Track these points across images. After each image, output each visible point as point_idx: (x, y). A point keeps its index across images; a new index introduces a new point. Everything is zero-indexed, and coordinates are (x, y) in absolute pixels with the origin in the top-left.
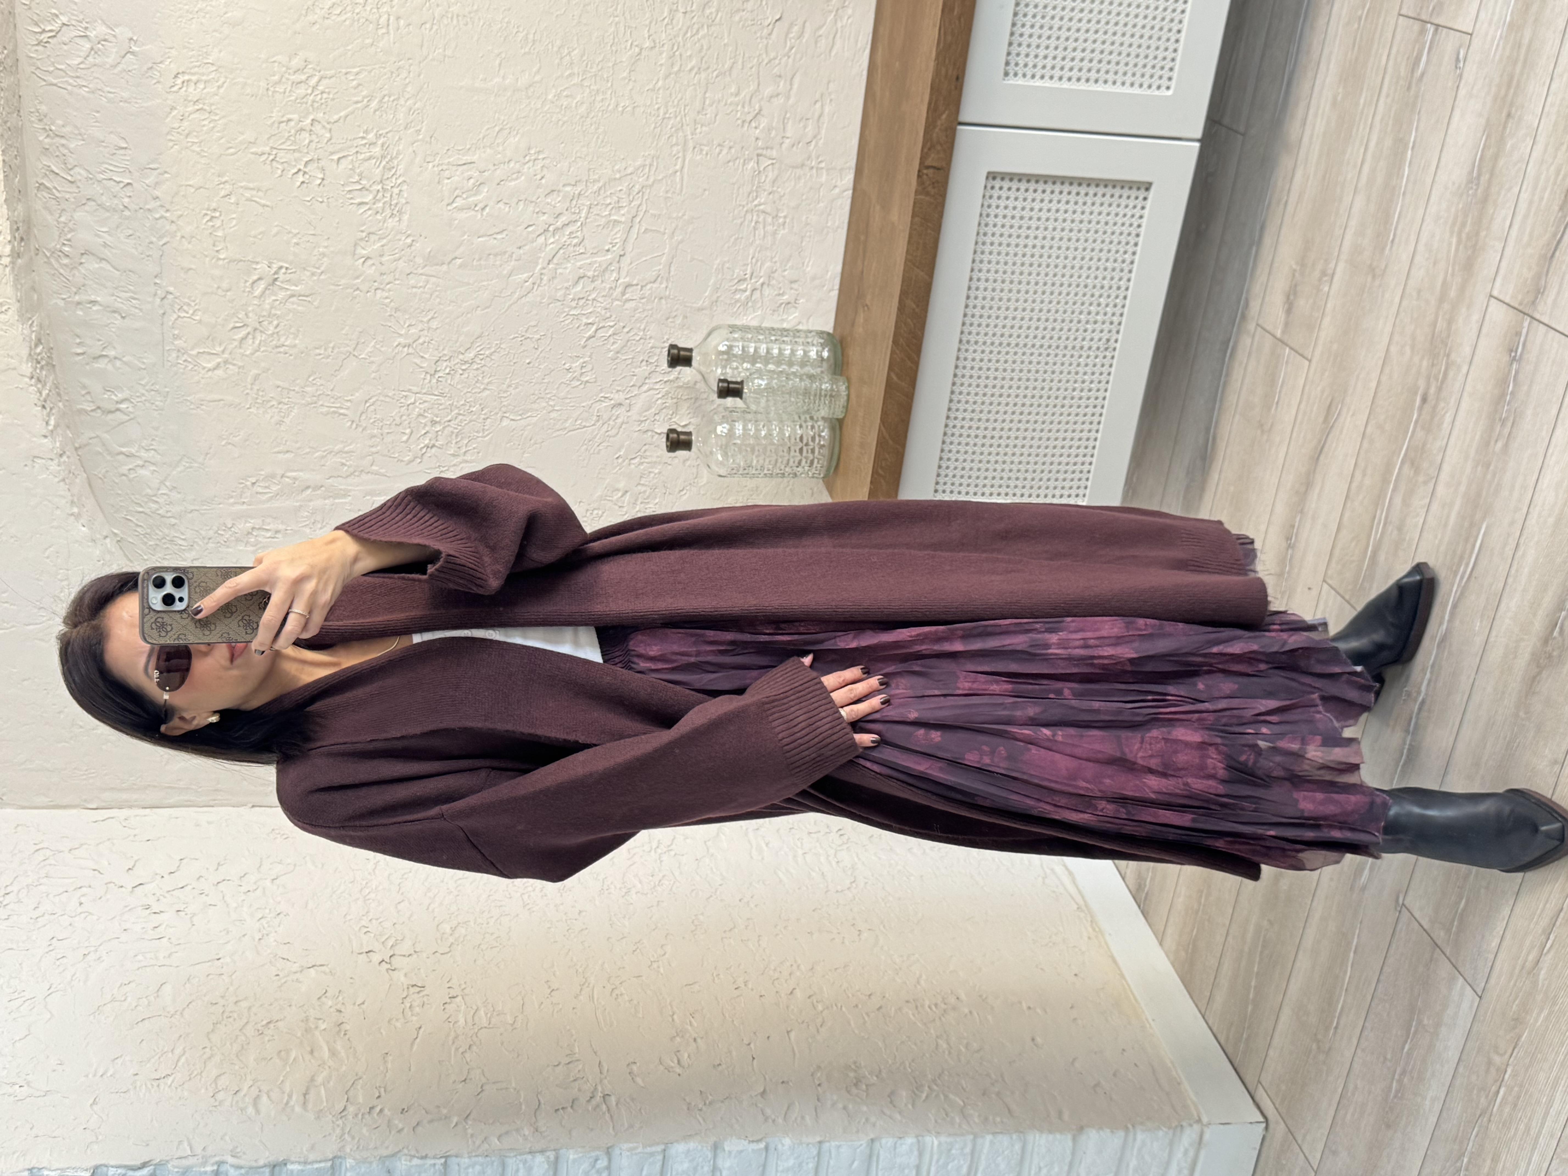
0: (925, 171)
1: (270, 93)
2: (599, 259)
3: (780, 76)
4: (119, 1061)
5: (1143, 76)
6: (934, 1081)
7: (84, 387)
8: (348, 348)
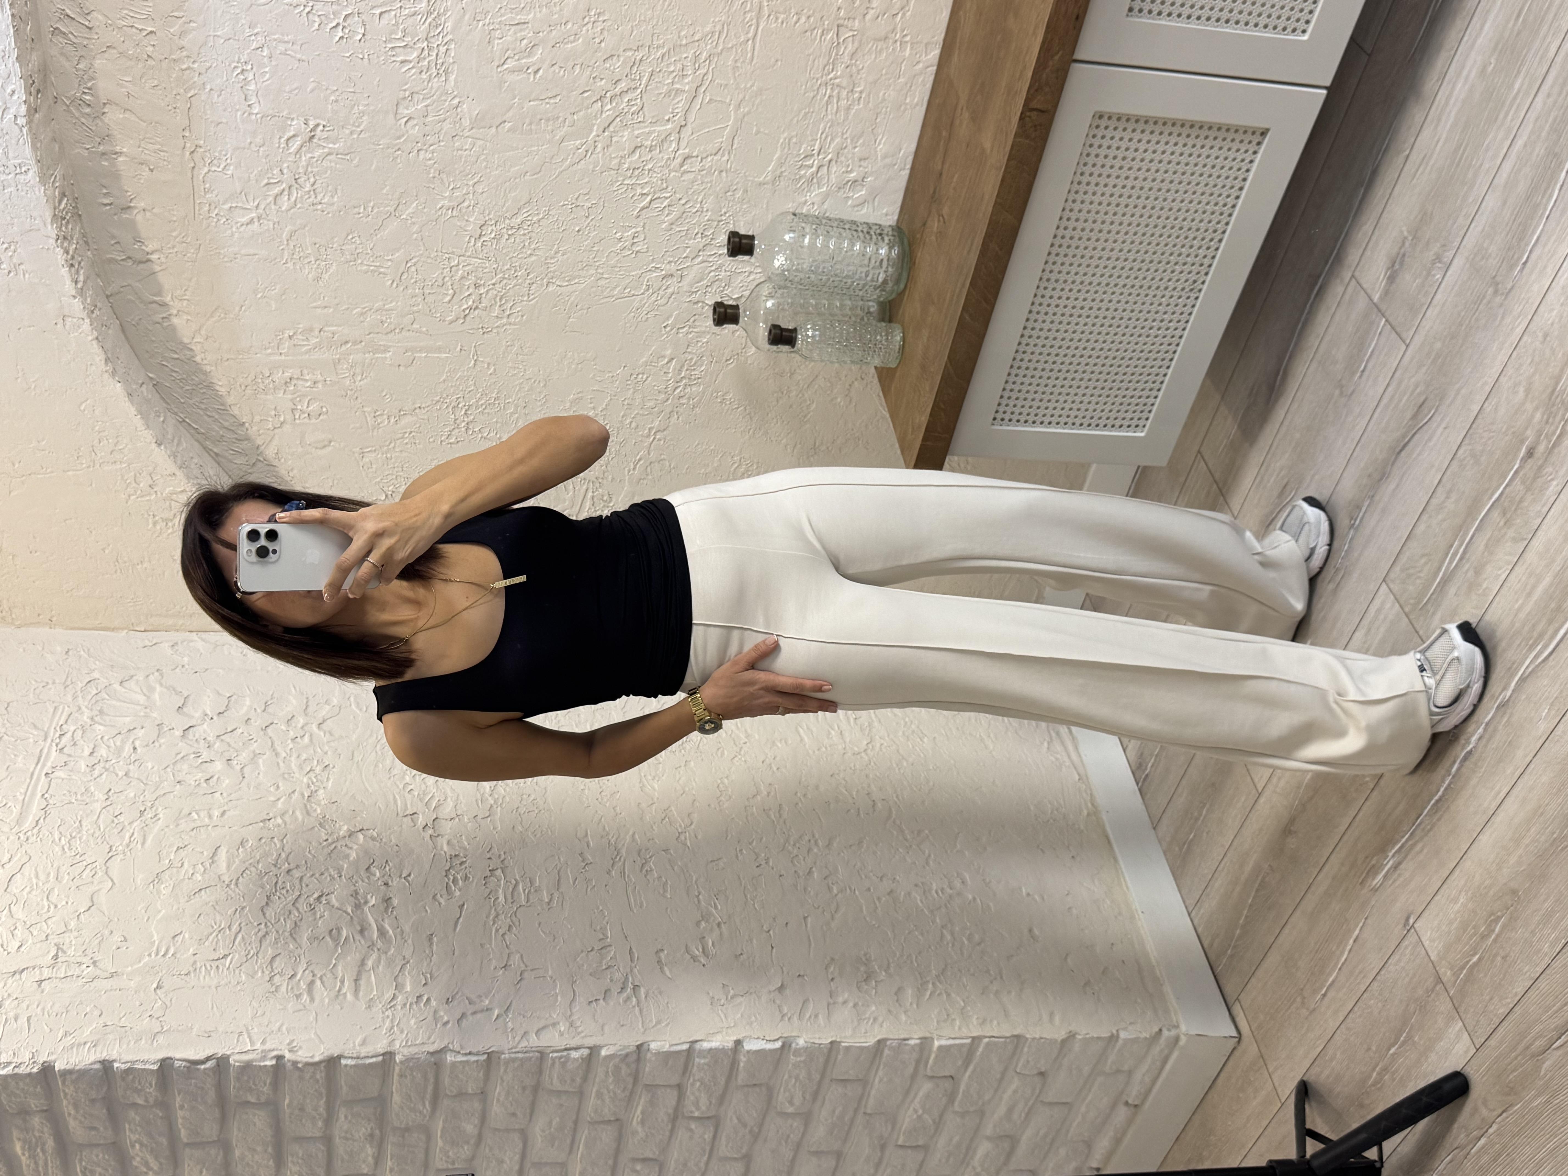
0: (1029, 113)
2: (659, 128)
4: (180, 939)
5: (1279, 17)
7: (113, 237)
8: (388, 209)
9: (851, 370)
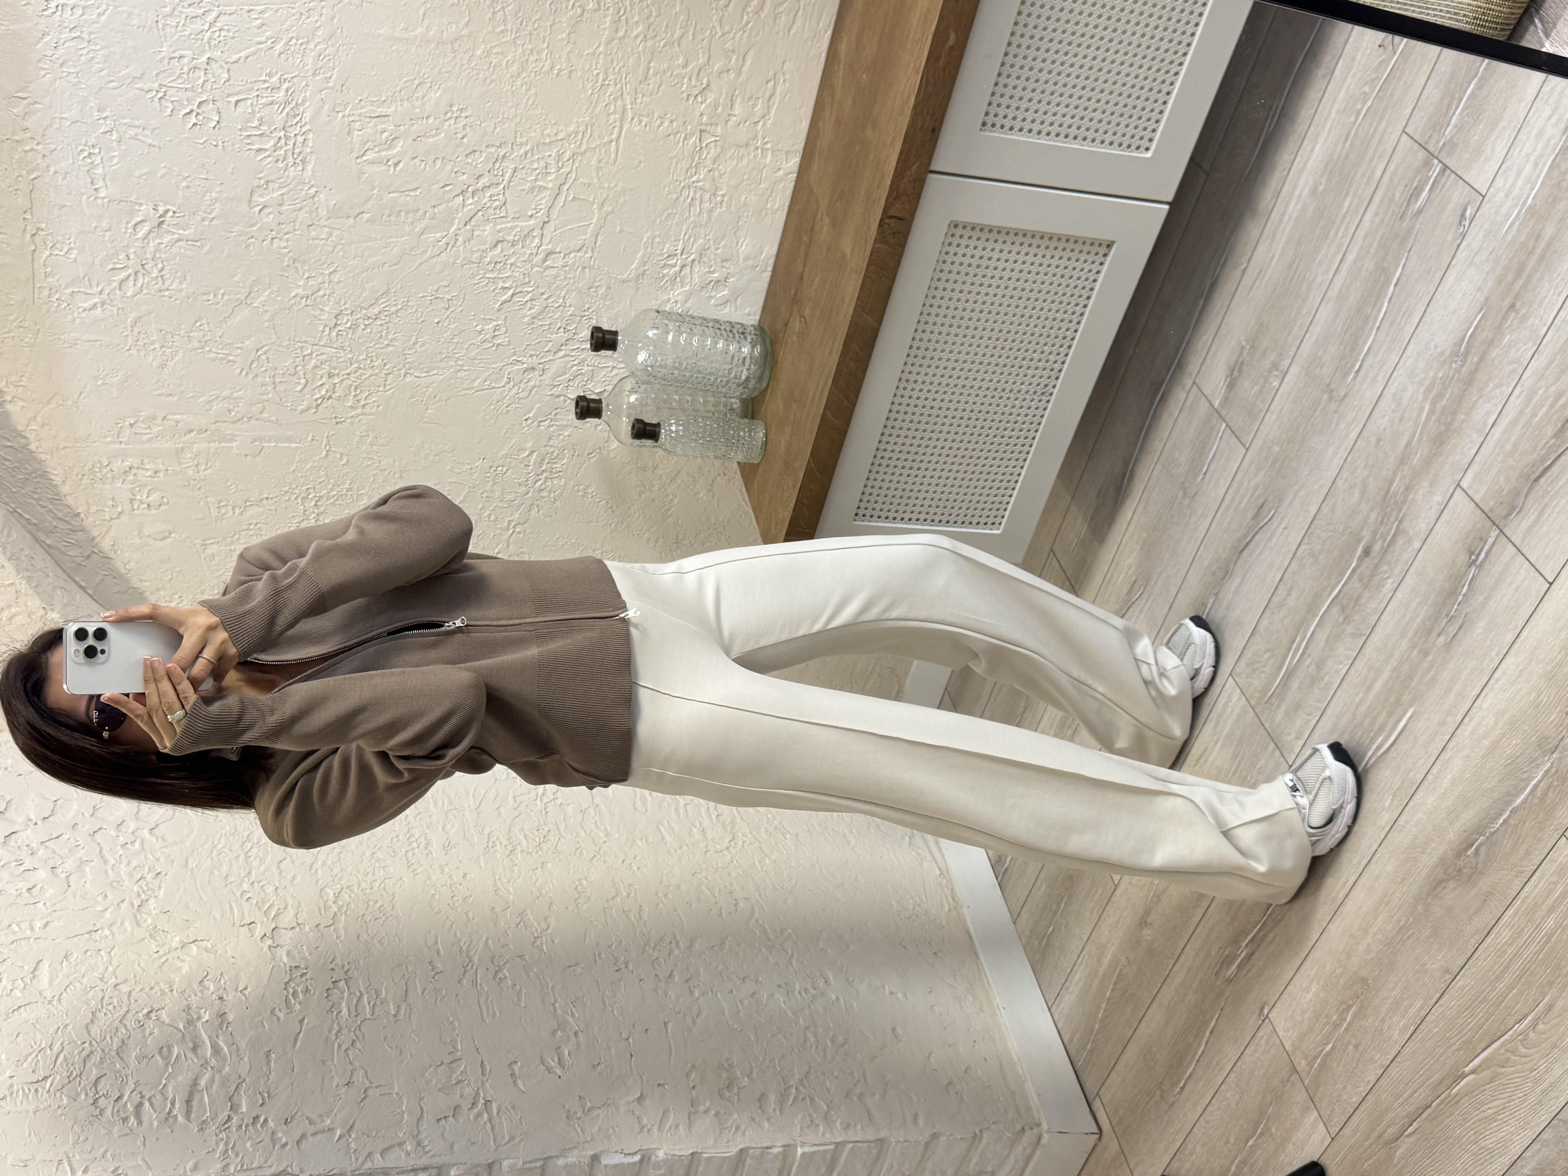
0: (887, 221)
1: (160, 26)
2: (521, 224)
3: (733, 51)
5: (1124, 135)
6: (801, 1081)
8: (240, 296)
9: (713, 465)
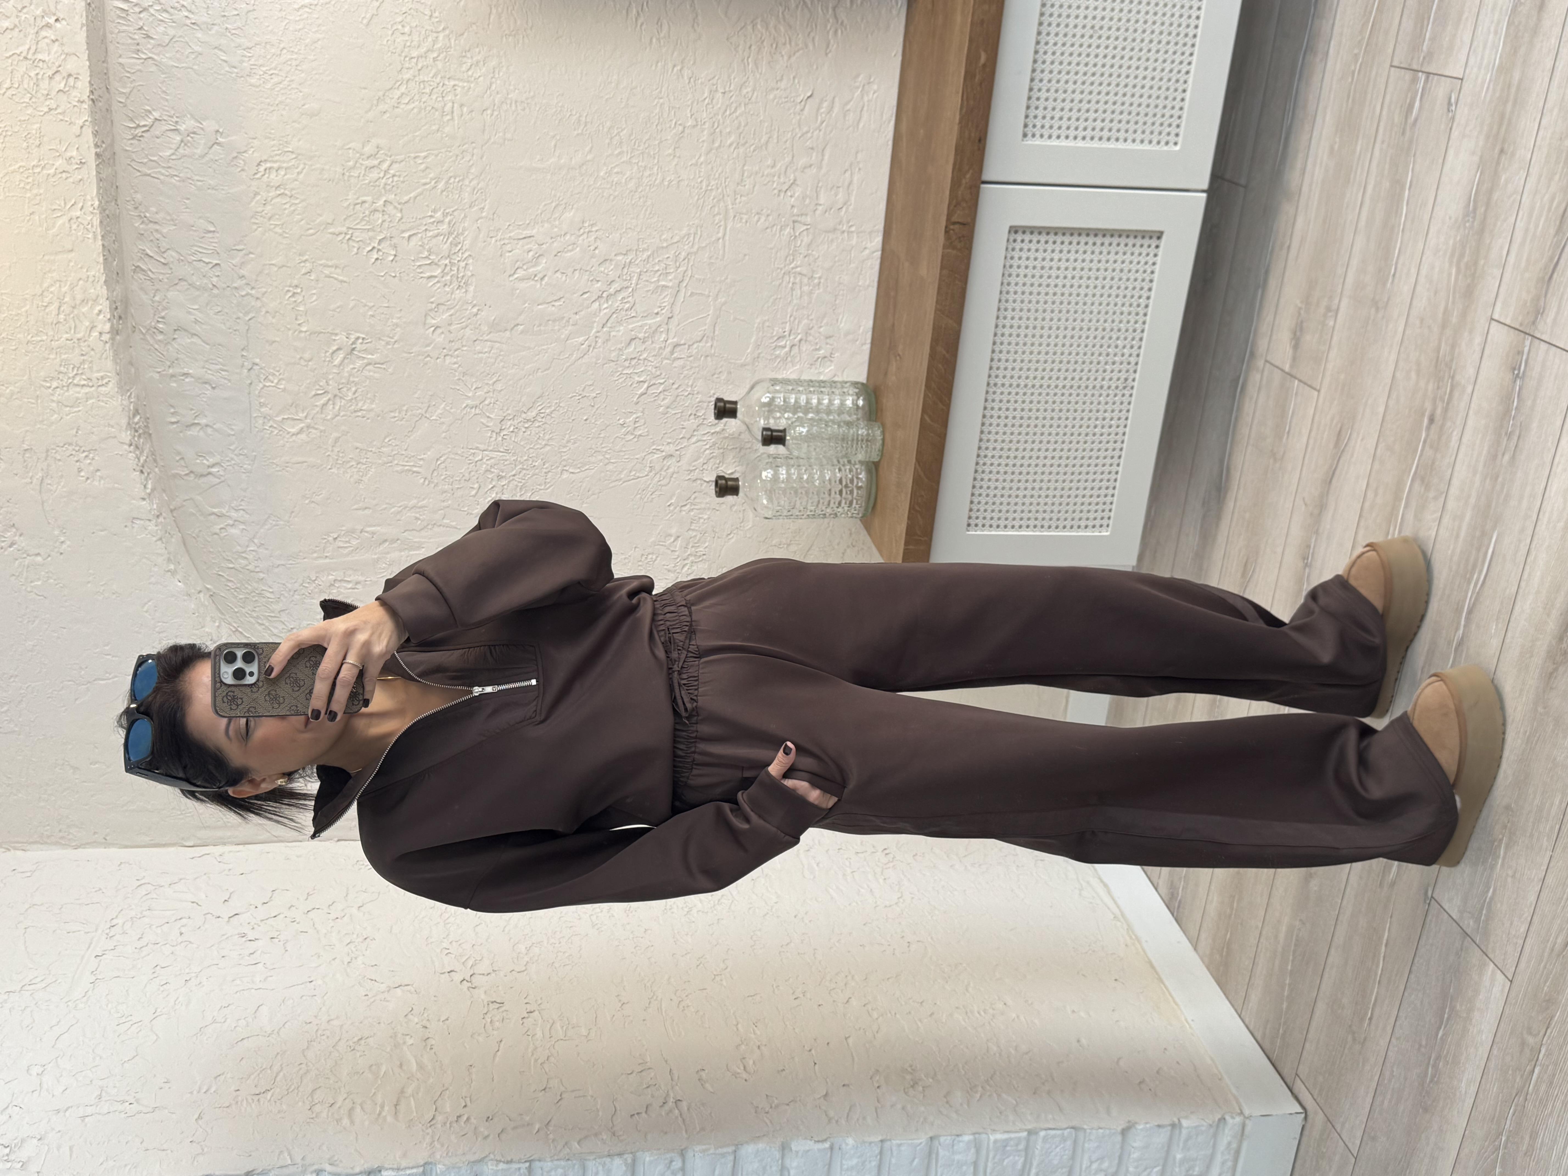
0: (952, 227)
1: (346, 178)
2: (649, 322)
3: (812, 148)
4: (222, 1077)
5: (1152, 133)
6: (987, 1081)
7: (179, 453)
8: (420, 411)
